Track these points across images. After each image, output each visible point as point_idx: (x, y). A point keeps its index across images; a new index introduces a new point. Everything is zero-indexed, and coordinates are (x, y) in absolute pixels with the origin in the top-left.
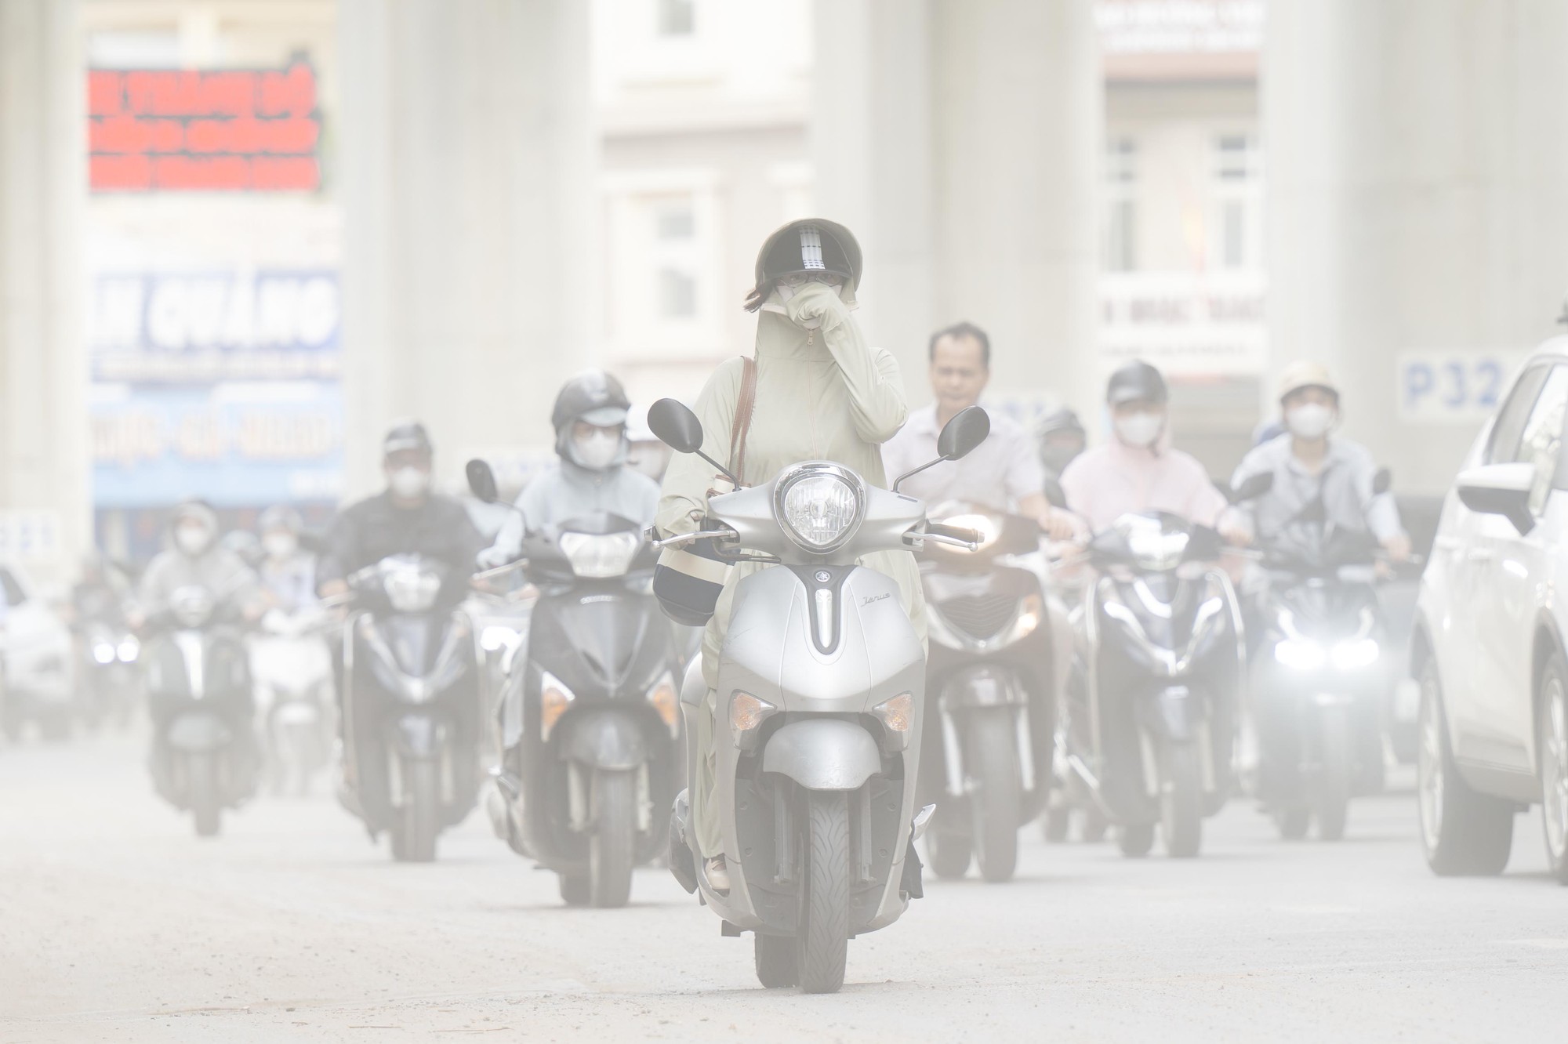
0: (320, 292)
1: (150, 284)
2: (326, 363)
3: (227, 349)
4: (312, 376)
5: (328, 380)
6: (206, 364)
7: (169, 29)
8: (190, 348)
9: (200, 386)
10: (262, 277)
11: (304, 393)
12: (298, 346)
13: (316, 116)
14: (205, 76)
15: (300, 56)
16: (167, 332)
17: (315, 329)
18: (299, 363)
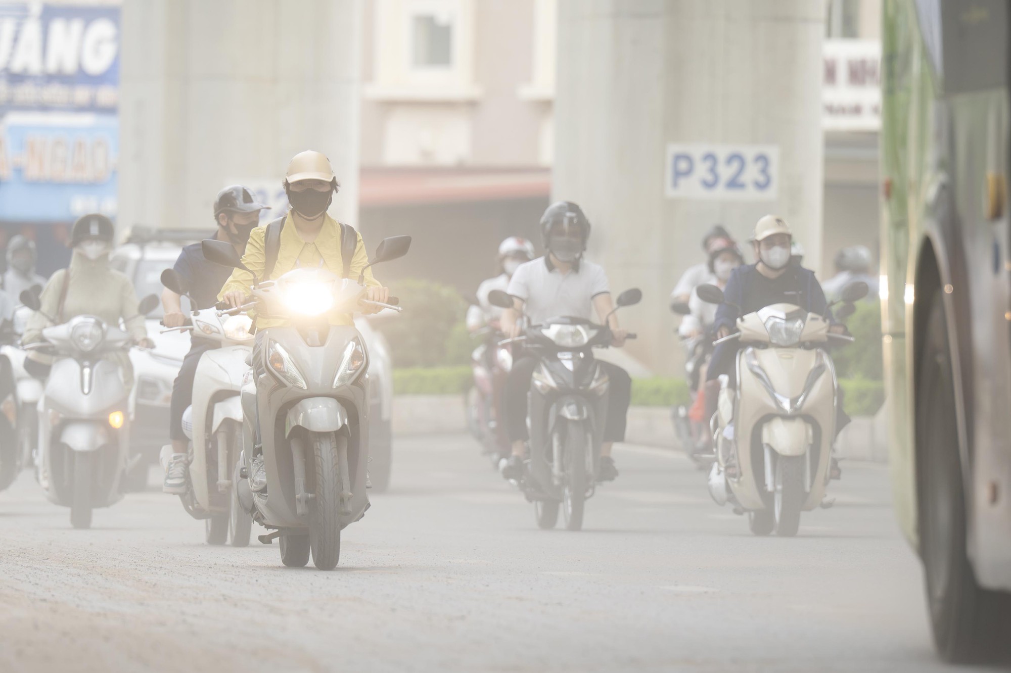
0: (103, 29)
2: (105, 95)
3: (16, 78)
4: (92, 107)
5: (110, 110)
10: (50, 13)
11: (87, 120)
12: (81, 77)
17: (96, 64)
18: (82, 94)
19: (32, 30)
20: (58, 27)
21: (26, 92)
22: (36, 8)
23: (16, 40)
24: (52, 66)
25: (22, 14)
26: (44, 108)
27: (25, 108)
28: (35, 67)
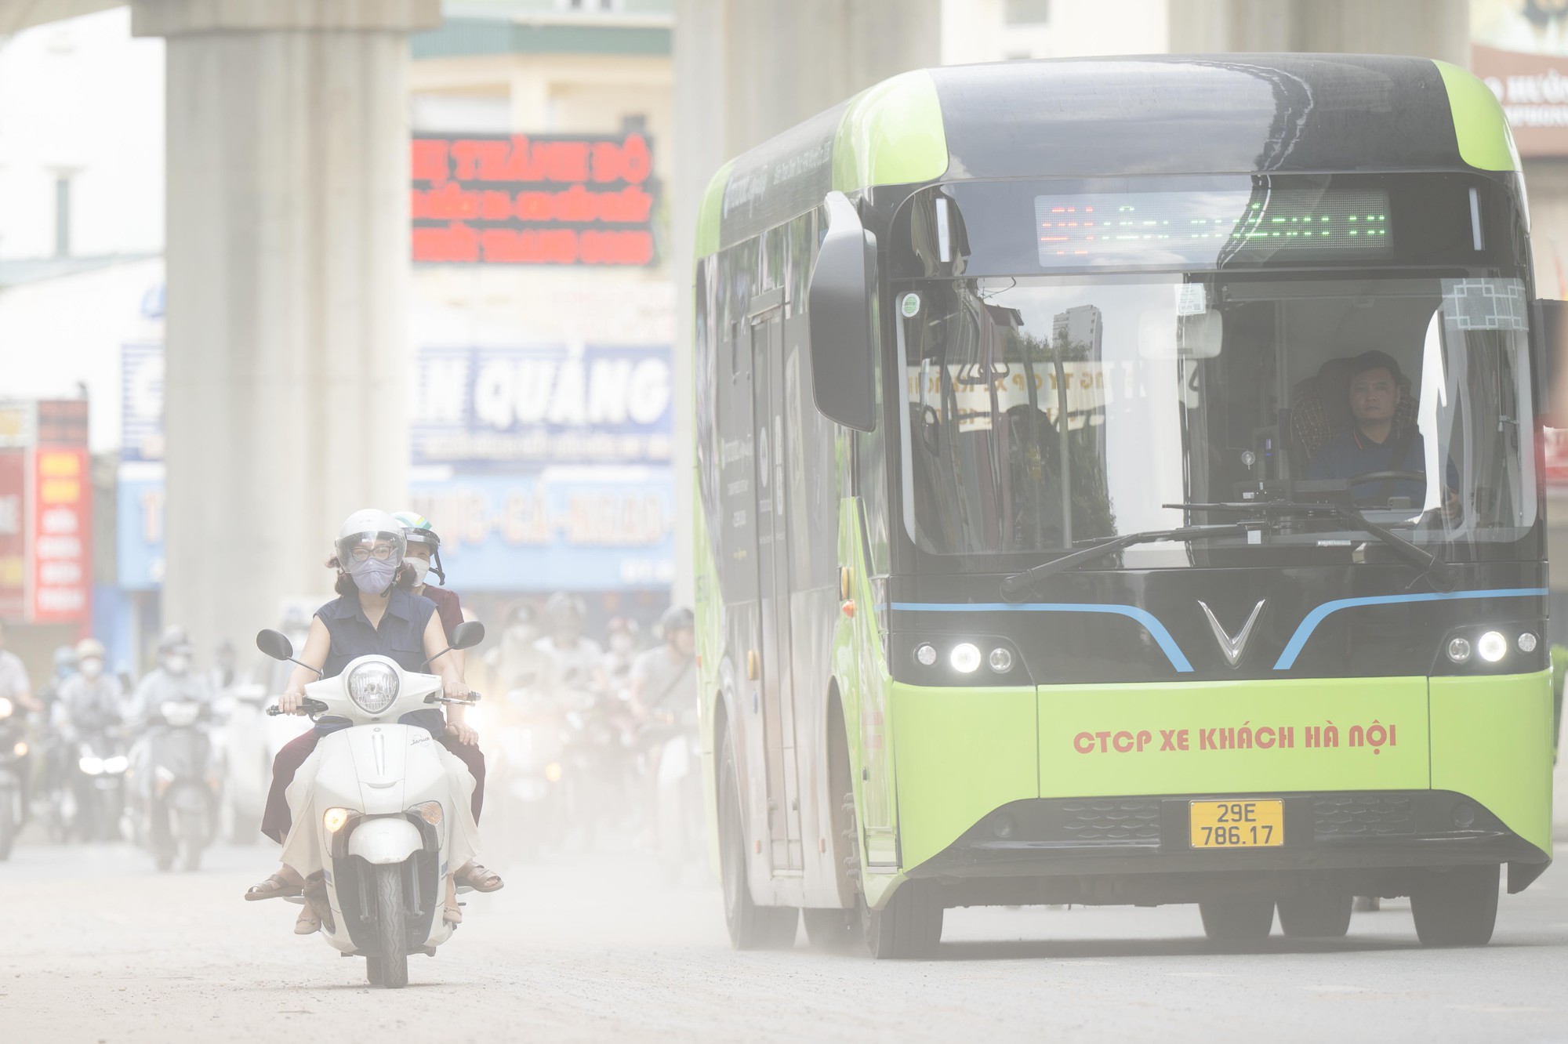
0: (653, 370)
1: (475, 359)
2: (658, 445)
3: (556, 429)
4: (643, 460)
5: (663, 462)
6: (534, 444)
7: (500, 93)
8: (515, 427)
9: (528, 467)
10: (593, 354)
11: (638, 474)
12: (631, 426)
13: (651, 186)
14: (535, 140)
15: (637, 121)
16: (493, 410)
17: (647, 411)
18: (631, 445)
19: (572, 373)
20: (601, 370)
21: (567, 444)
22: (576, 349)
23: (554, 384)
24: (596, 416)
25: (562, 353)
26: (590, 461)
27: (566, 461)
28: (577, 415)
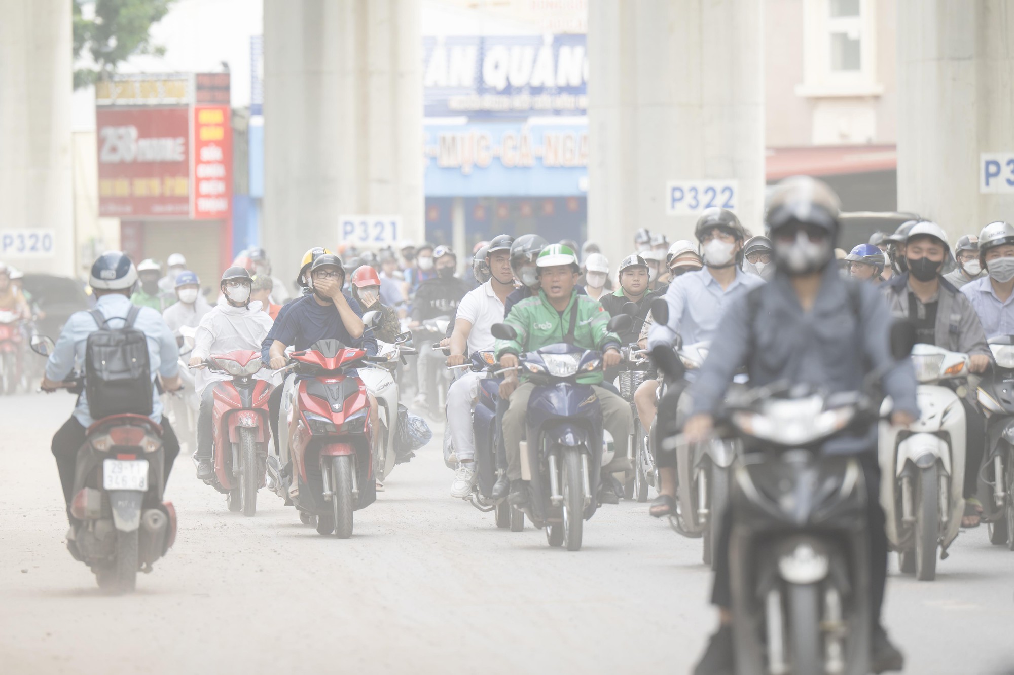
1: (482, 45)
3: (536, 90)
5: (584, 112)
6: (522, 101)
8: (509, 90)
9: (518, 116)
10: (560, 40)
16: (494, 79)
19: (546, 53)
20: (565, 51)
21: (543, 101)
22: (549, 39)
23: (535, 61)
24: (562, 82)
25: (540, 41)
26: (557, 112)
27: (542, 112)
28: (550, 82)
